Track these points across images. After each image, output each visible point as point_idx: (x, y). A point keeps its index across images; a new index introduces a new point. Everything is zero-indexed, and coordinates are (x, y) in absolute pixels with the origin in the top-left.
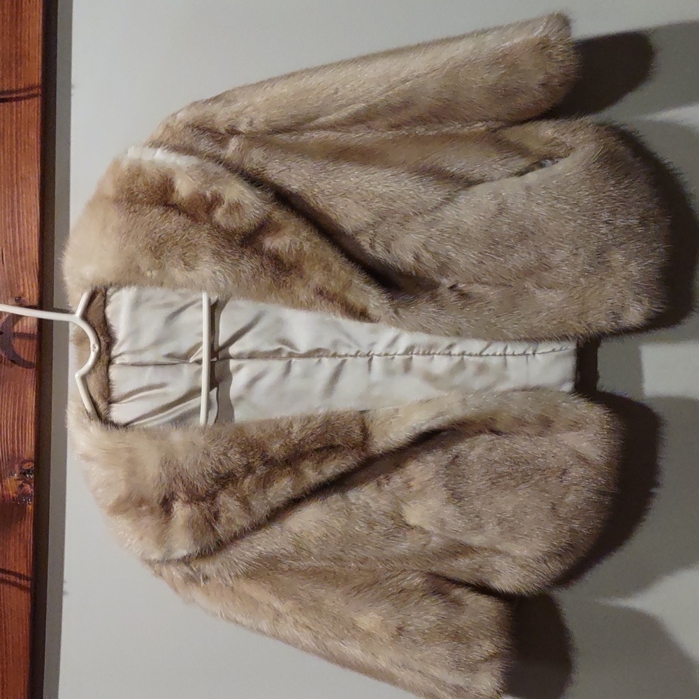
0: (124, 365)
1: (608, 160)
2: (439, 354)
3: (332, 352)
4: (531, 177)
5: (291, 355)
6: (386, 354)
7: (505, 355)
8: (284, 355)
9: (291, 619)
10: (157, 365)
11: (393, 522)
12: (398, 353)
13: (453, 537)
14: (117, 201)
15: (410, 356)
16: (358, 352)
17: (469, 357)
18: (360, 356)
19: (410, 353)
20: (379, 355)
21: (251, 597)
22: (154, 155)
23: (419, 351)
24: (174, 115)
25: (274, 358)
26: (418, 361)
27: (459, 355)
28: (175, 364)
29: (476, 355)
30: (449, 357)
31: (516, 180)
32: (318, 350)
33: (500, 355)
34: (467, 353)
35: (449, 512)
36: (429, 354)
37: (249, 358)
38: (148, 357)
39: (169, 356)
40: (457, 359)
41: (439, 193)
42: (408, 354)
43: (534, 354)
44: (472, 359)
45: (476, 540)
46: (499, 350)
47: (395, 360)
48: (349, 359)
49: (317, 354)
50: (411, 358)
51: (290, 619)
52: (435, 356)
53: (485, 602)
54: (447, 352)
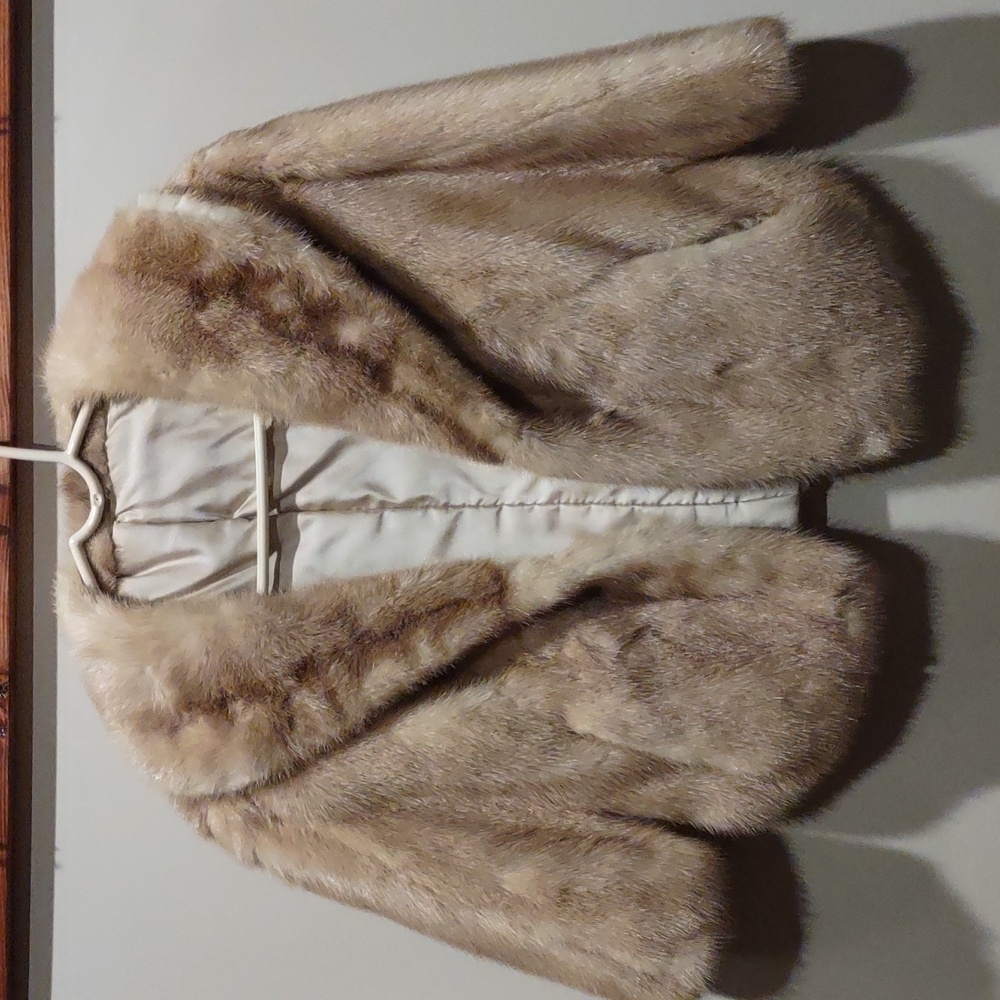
0: (136, 523)
1: (834, 220)
2: (598, 503)
3: (442, 501)
4: (721, 245)
5: (383, 505)
6: (522, 504)
7: (695, 504)
8: (373, 505)
9: (405, 878)
10: (186, 522)
11: (550, 728)
12: (539, 502)
13: (640, 748)
14: (120, 271)
15: (555, 507)
16: (480, 501)
17: (641, 507)
18: (484, 506)
19: (556, 501)
20: (511, 505)
21: (344, 846)
22: (176, 204)
23: (569, 499)
24: (202, 152)
25: (359, 510)
26: (567, 513)
27: (627, 505)
28: (212, 521)
29: (652, 505)
30: (612, 507)
31: (698, 248)
32: (423, 498)
33: (688, 504)
34: (640, 502)
35: (632, 711)
36: (583, 503)
37: (323, 510)
38: (174, 511)
39: (203, 509)
40: (624, 511)
41: (585, 268)
42: (553, 503)
43: (737, 502)
44: (646, 510)
45: (675, 752)
46: (686, 497)
47: (533, 513)
48: (467, 512)
49: (420, 504)
50: (558, 510)
51: (402, 876)
52: (593, 506)
53: (686, 848)
54: (611, 500)
